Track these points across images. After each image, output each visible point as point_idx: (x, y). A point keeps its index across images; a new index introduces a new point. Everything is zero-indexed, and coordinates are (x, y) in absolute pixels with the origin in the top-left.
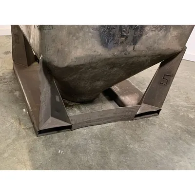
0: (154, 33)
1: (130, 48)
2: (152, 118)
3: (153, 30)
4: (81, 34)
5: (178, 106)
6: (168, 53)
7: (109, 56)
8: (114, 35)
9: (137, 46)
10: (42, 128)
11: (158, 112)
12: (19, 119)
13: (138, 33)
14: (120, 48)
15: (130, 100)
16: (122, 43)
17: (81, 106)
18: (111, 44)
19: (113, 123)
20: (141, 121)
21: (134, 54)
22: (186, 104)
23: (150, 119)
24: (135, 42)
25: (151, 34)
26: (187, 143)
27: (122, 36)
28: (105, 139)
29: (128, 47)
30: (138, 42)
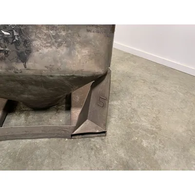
0: (50, 49)
3: (47, 46)
5: (137, 128)
14: (3, 65)
16: (2, 59)
24: (23, 59)
29: (14, 64)
30: (29, 60)
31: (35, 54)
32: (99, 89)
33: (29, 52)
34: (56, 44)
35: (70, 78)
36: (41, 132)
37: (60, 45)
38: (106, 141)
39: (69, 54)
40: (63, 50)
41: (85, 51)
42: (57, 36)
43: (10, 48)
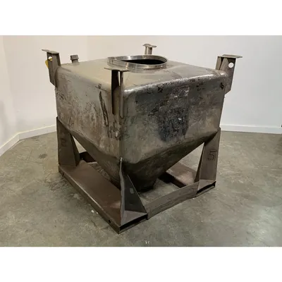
1: (182, 138)
2: (210, 191)
4: (147, 136)
5: (227, 175)
6: (208, 135)
7: (168, 147)
8: (169, 132)
9: (187, 135)
10: (123, 223)
11: (214, 184)
12: (92, 221)
13: (185, 126)
14: (175, 139)
15: (186, 179)
16: (175, 135)
17: (144, 194)
18: (168, 138)
19: (180, 204)
20: (203, 196)
21: (185, 141)
22: (233, 172)
23: (209, 192)
24: (184, 132)
25: (194, 124)
26: (248, 206)
27: (175, 130)
28: (180, 220)
30: (187, 132)
31: (189, 128)
32: (210, 145)
33: (187, 127)
34: (198, 120)
37: (200, 119)
39: (203, 124)
40: (201, 122)
42: (199, 115)
43: (180, 128)
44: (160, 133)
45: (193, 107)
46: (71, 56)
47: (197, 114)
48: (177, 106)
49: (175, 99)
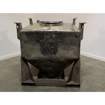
8: (46, 51)
16: (50, 54)
18: (45, 54)
27: (49, 51)
29: (52, 55)
30: (56, 54)
31: (58, 52)
33: (57, 52)
34: (64, 50)
35: (67, 60)
36: (54, 83)
37: (65, 50)
38: (80, 89)
39: (68, 52)
40: (66, 51)
41: (72, 52)
42: (65, 48)
43: (52, 51)
44: (41, 51)
45: (60, 43)
46: (37, 21)
47: (64, 47)
48: (50, 41)
49: (48, 38)
